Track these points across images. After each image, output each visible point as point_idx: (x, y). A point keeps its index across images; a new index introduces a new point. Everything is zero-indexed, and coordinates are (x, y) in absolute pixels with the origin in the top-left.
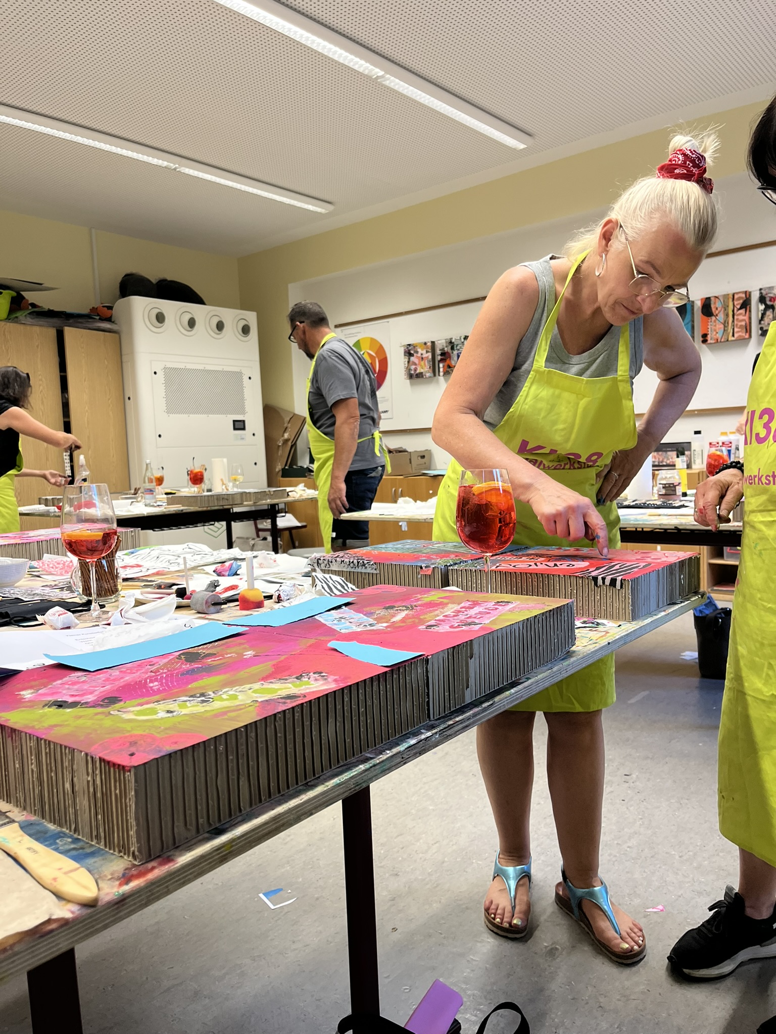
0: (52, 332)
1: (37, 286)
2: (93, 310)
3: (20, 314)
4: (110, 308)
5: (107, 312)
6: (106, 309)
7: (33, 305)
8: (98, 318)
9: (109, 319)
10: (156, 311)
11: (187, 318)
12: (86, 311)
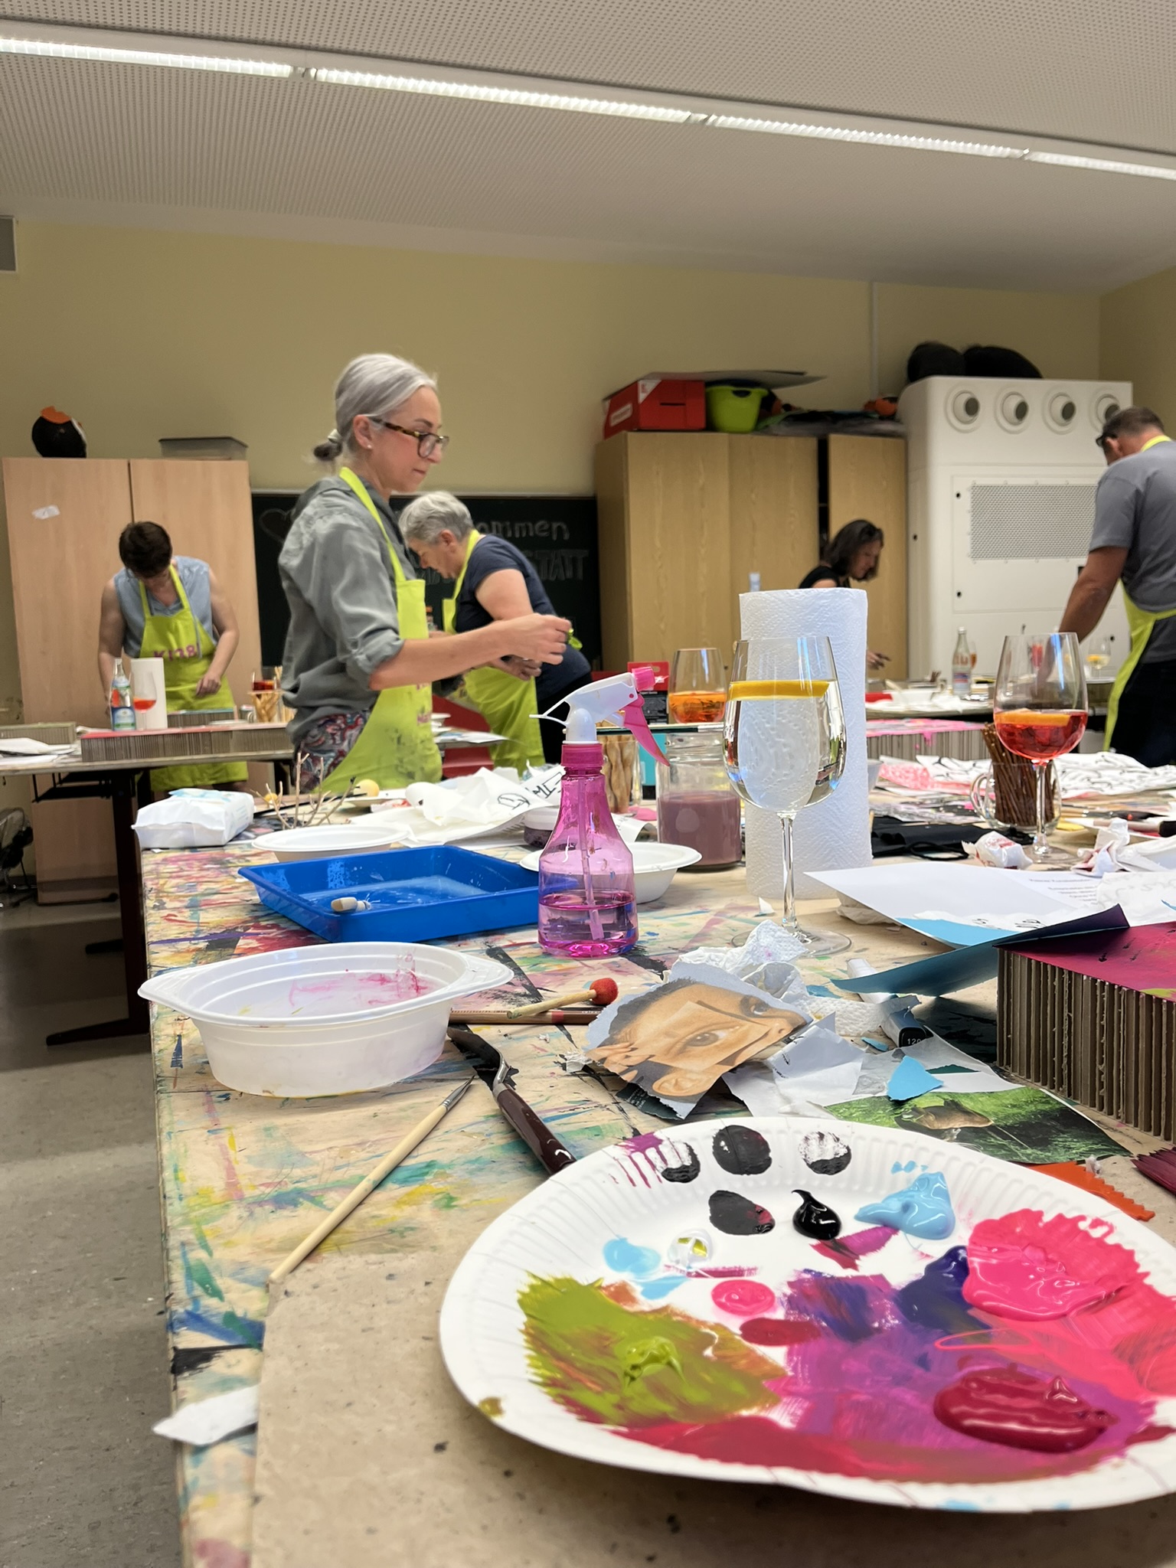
0: (812, 444)
1: (797, 378)
2: (871, 404)
3: (773, 422)
4: (894, 400)
5: (889, 408)
6: (887, 402)
7: (788, 407)
8: (876, 416)
9: (892, 417)
10: (965, 398)
11: (1013, 403)
12: (858, 407)
